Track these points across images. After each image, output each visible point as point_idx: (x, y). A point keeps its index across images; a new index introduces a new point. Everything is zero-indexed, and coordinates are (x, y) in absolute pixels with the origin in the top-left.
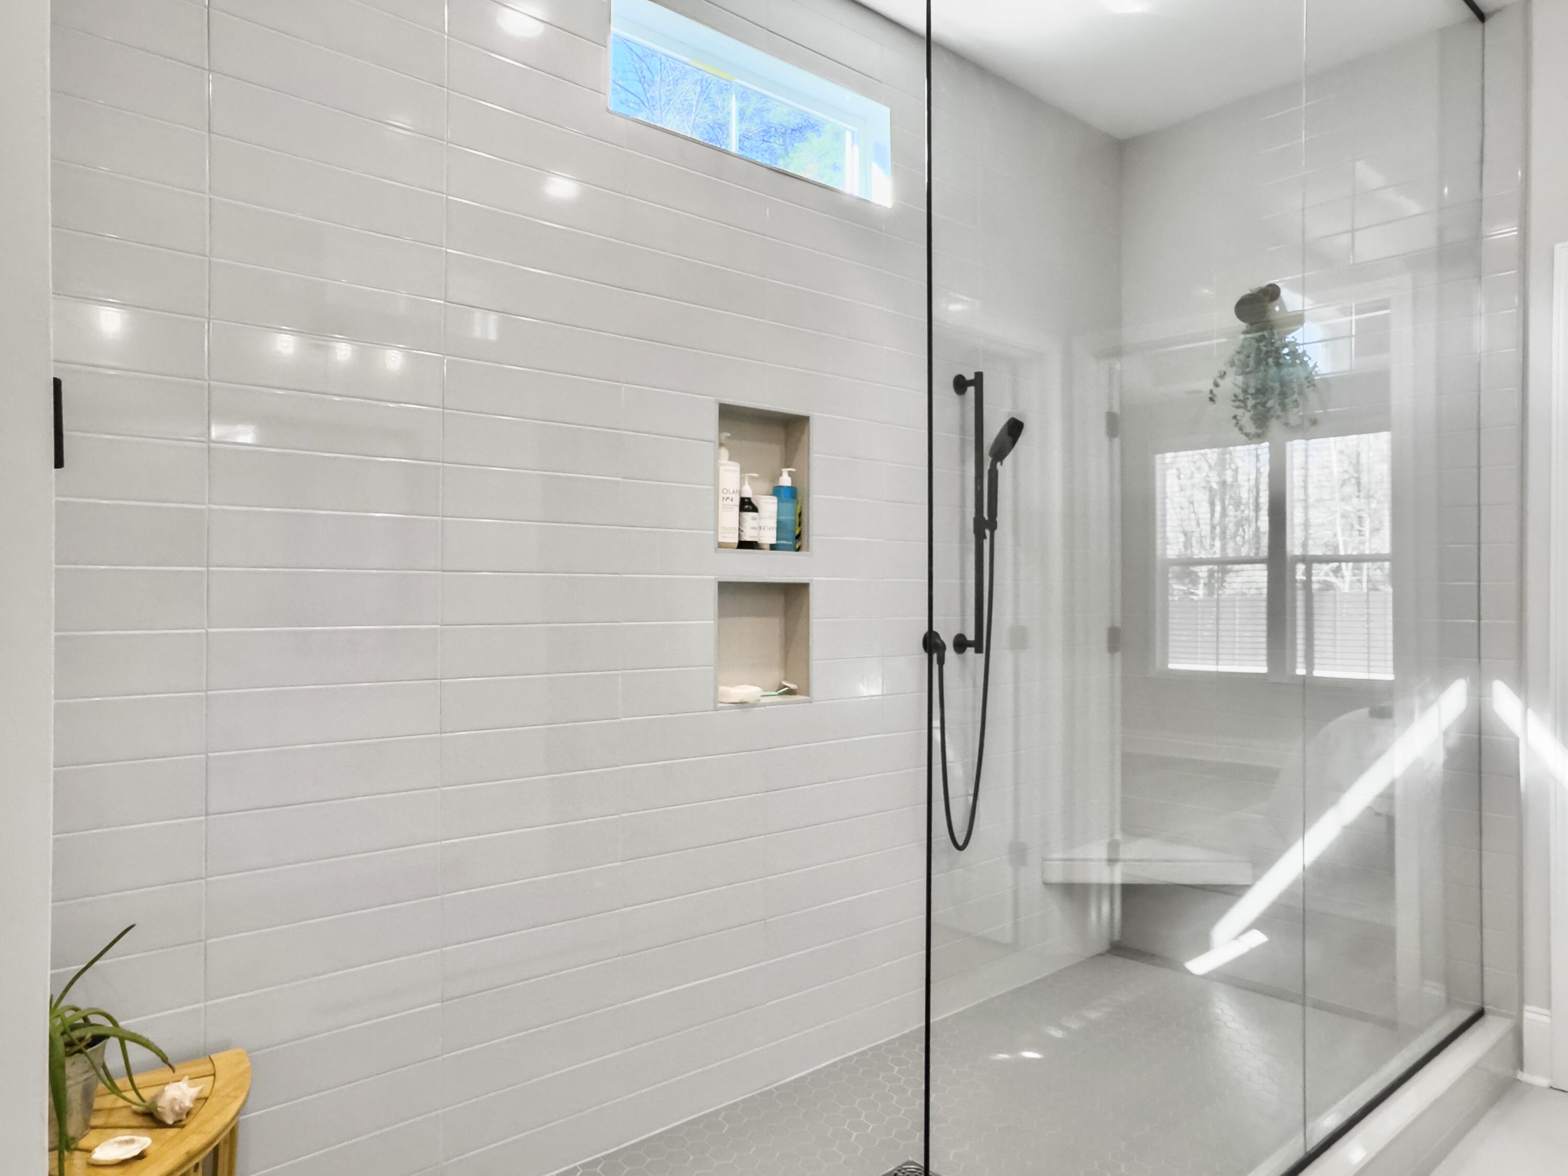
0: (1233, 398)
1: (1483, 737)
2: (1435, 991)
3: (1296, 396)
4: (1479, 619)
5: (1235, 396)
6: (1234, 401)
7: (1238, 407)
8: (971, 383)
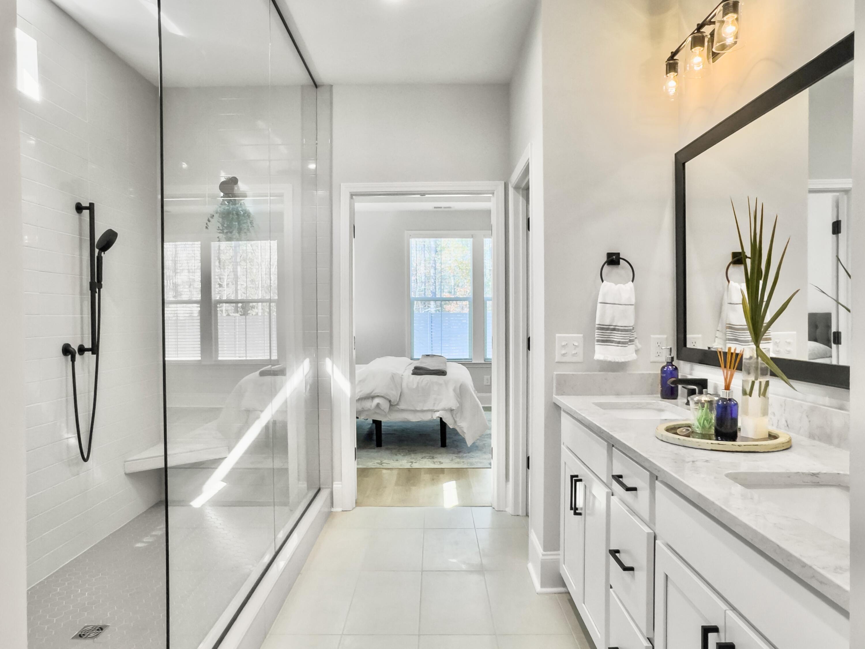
0: (218, 228)
1: (319, 378)
2: (304, 485)
3: (245, 231)
4: (317, 331)
5: (219, 227)
6: (218, 230)
7: (220, 233)
8: (86, 208)
